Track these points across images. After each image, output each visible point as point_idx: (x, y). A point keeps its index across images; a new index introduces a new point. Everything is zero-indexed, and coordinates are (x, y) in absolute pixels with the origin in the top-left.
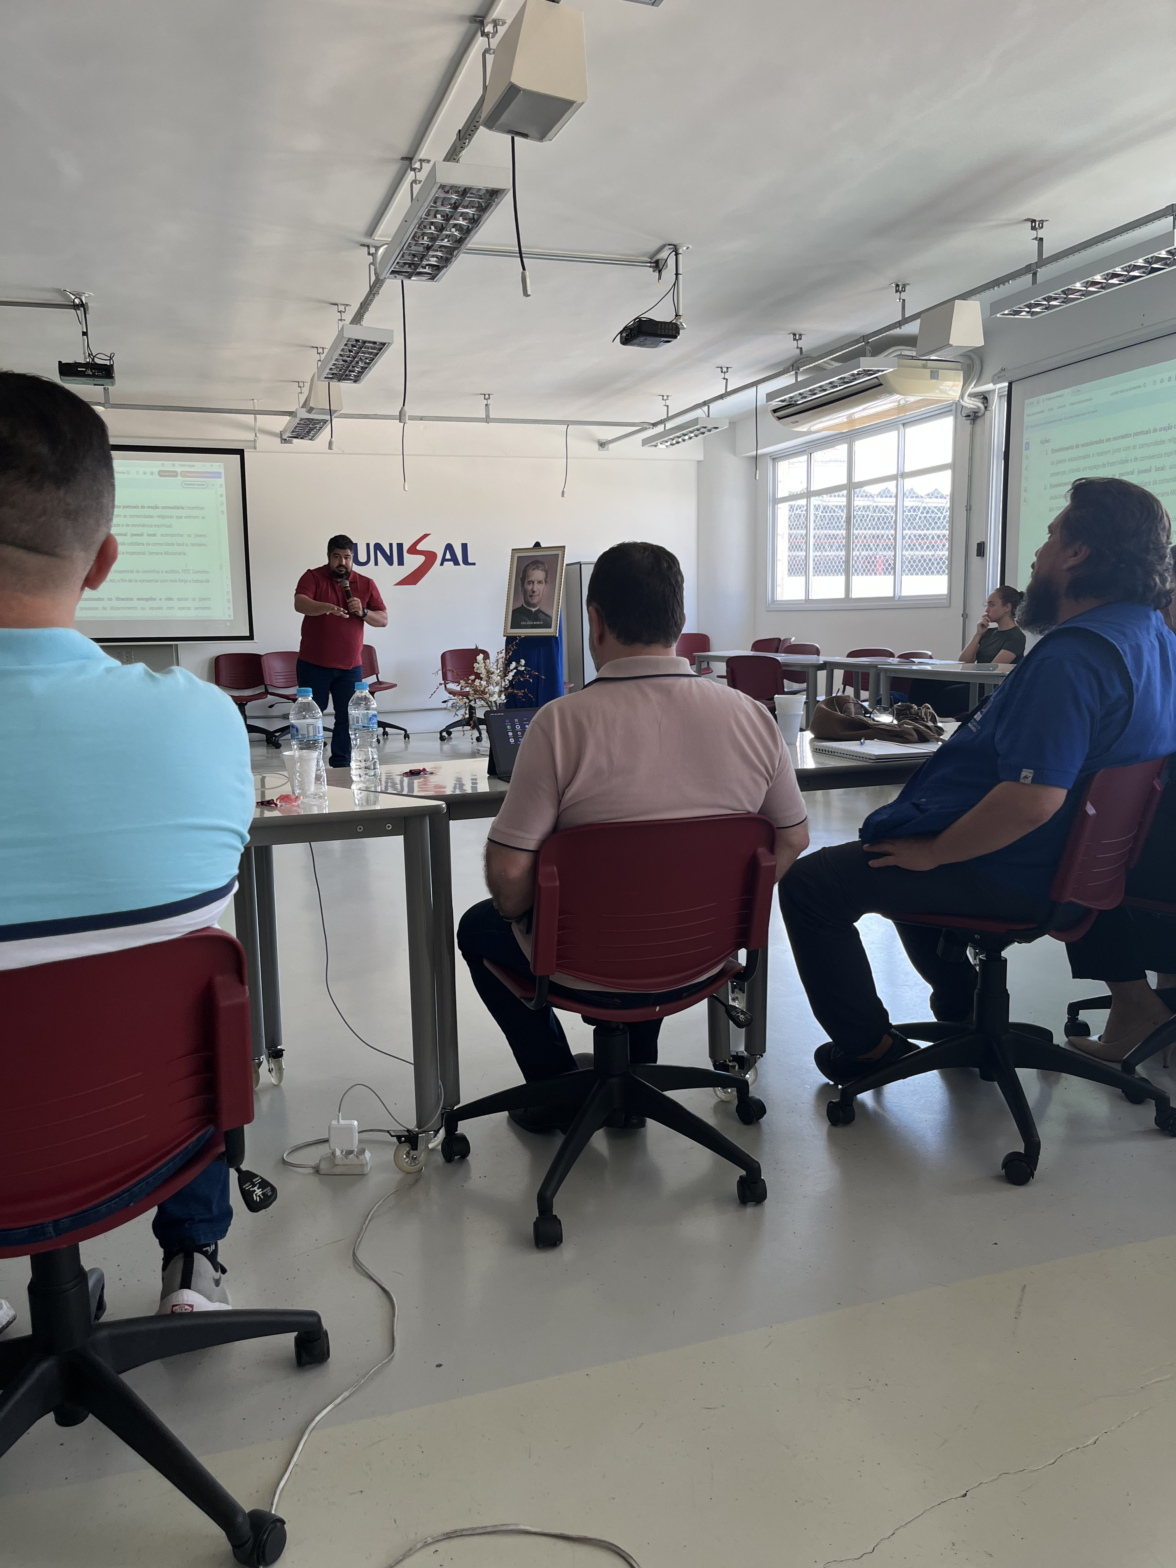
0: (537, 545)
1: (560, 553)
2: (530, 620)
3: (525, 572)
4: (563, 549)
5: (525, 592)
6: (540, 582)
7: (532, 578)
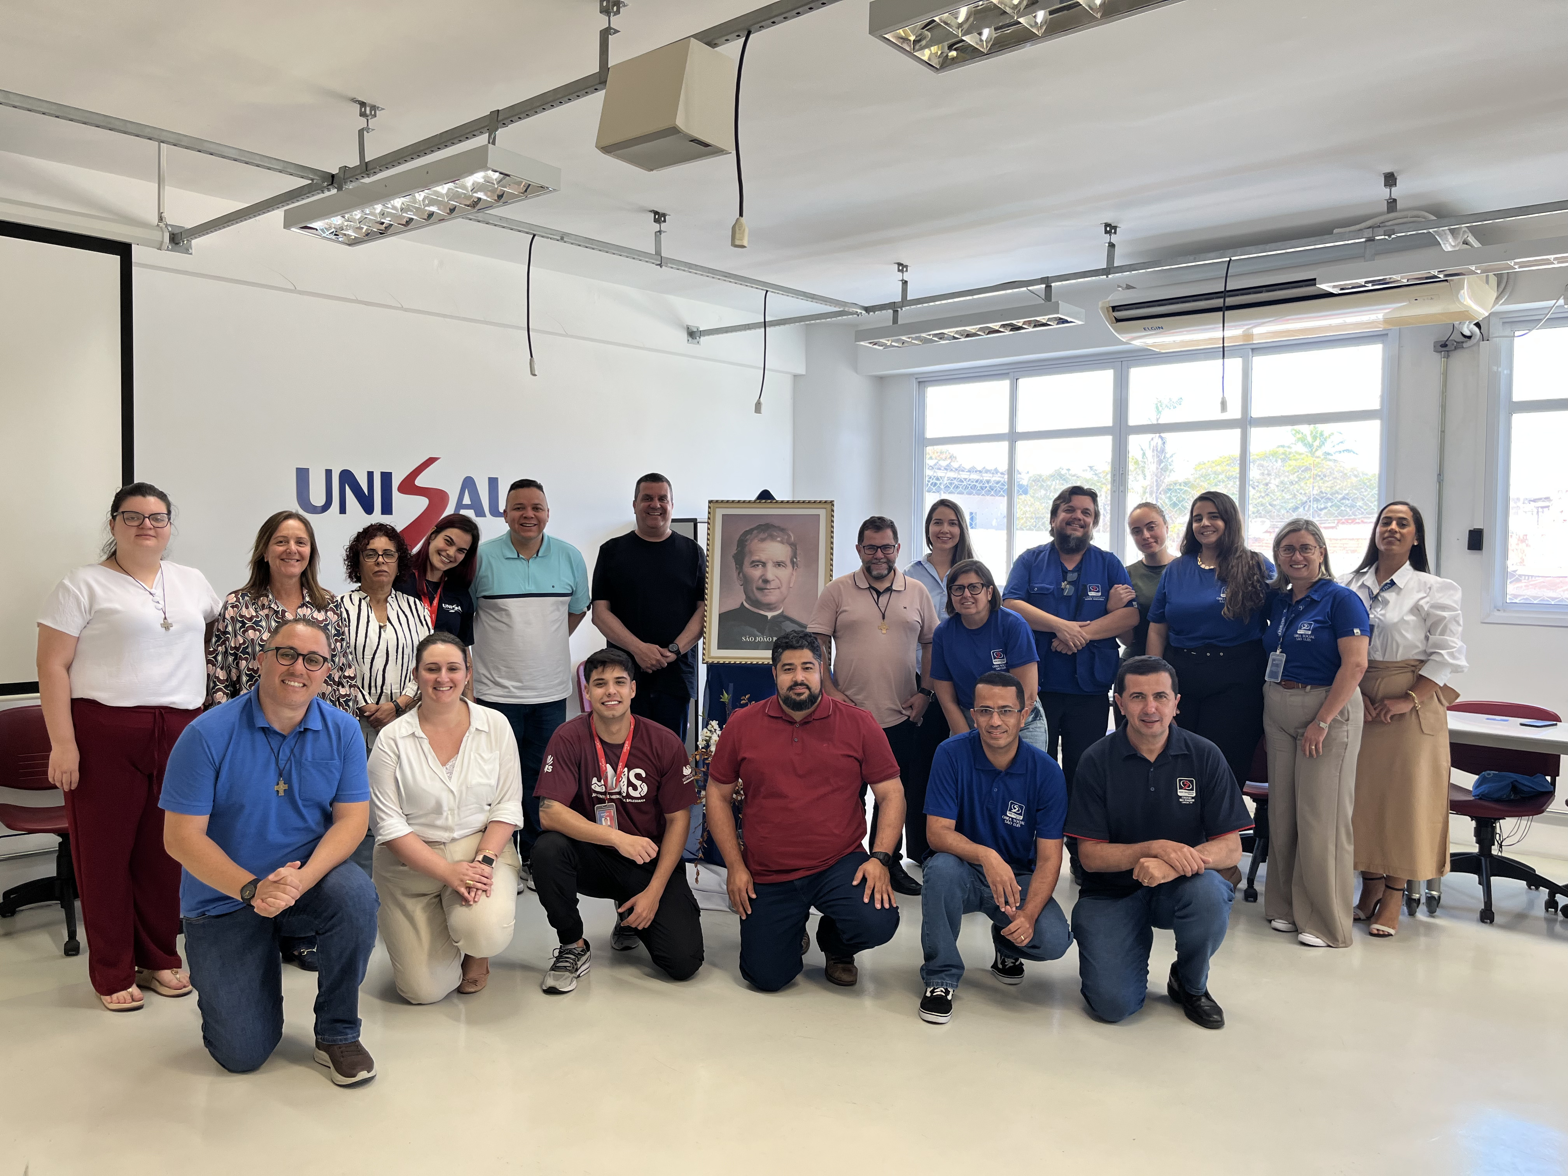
0: (765, 496)
1: (822, 513)
2: (763, 634)
3: (742, 543)
4: (828, 506)
5: (746, 582)
6: (779, 564)
7: (763, 557)
